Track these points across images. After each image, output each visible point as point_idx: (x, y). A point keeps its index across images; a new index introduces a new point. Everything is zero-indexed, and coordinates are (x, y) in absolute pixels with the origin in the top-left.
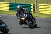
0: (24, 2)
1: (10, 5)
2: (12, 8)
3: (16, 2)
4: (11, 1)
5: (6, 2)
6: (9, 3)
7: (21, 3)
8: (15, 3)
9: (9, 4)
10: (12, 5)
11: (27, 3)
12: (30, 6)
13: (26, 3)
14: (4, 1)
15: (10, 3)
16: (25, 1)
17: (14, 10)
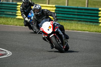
0: (85, 5)
1: (58, 9)
2: (60, 15)
3: (68, 5)
4: (59, 2)
5: (49, 4)
6: (54, 6)
7: (79, 7)
8: (66, 6)
9: (55, 9)
10: (60, 9)
11: (90, 7)
12: (96, 12)
13: (88, 6)
14: (44, 2)
15: (57, 6)
16: (87, 2)
17: (65, 20)
